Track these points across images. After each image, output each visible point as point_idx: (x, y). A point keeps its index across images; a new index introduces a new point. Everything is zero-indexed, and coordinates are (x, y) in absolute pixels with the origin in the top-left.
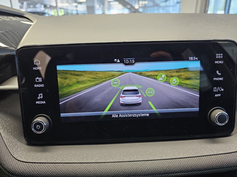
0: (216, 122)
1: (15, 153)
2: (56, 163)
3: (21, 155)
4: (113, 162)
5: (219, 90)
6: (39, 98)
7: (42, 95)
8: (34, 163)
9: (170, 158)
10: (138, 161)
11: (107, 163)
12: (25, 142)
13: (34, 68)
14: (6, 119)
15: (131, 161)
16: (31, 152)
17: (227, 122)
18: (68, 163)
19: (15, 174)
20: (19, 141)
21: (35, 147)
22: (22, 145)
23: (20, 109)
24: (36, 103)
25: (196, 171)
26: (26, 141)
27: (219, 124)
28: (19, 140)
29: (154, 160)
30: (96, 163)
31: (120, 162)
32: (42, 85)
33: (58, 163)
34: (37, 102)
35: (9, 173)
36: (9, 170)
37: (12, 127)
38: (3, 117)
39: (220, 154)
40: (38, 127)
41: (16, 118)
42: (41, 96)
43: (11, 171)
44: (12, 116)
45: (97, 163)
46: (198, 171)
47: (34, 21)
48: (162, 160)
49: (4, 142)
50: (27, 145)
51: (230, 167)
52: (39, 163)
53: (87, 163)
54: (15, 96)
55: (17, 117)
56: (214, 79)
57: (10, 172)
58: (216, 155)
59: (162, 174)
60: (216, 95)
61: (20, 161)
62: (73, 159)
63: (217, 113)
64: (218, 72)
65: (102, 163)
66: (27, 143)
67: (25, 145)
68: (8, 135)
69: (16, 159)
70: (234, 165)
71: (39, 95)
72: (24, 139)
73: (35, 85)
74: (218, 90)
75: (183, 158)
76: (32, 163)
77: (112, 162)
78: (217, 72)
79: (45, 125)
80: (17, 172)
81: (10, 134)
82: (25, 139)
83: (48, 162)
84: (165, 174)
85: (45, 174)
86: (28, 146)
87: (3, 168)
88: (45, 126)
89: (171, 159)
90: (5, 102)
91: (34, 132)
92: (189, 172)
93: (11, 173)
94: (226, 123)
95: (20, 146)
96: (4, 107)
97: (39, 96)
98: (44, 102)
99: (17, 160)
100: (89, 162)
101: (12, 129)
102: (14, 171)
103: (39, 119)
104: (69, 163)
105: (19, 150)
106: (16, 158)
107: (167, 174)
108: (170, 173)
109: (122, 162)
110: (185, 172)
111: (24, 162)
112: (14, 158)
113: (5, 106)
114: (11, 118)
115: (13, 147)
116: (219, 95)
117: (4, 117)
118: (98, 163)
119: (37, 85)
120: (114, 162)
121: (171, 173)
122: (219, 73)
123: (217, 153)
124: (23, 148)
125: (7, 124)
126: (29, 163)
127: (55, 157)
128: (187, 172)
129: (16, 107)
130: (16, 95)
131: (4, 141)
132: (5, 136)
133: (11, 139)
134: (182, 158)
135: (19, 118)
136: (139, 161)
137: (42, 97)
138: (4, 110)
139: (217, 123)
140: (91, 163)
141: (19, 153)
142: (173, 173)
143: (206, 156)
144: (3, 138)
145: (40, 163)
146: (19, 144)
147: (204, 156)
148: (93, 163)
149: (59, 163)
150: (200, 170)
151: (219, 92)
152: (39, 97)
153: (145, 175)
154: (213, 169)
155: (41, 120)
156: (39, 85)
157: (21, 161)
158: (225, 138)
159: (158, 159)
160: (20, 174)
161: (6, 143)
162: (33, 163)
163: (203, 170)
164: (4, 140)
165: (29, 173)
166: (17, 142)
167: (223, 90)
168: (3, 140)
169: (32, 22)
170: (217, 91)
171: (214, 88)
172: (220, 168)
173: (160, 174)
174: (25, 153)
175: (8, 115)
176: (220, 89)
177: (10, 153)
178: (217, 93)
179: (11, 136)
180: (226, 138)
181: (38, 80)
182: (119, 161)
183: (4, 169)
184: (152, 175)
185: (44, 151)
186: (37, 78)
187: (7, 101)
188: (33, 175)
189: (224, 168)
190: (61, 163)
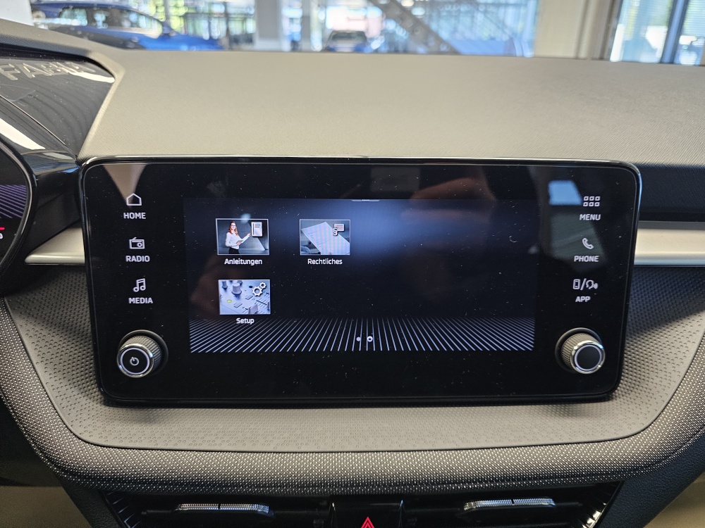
0: (572, 364)
1: (76, 424)
2: (179, 450)
3: (90, 429)
4: (316, 452)
5: (587, 286)
6: (136, 289)
7: (144, 282)
8: (125, 448)
9: (455, 447)
10: (377, 452)
11: (302, 453)
12: (99, 396)
13: (125, 215)
14: (49, 338)
15: (358, 452)
16: (116, 423)
17: (600, 366)
18: (207, 451)
19: (78, 472)
20: (84, 394)
21: (124, 410)
22: (92, 403)
23: (88, 316)
24: (128, 301)
25: (514, 480)
26: (99, 393)
27: (579, 369)
28: (85, 392)
29: (415, 451)
30: (274, 453)
31: (332, 452)
32: (146, 259)
33: (182, 451)
34: (131, 300)
35: (62, 470)
36: (63, 464)
37: (65, 358)
38: (41, 331)
39: (576, 443)
40: (135, 362)
41: (75, 337)
42: (141, 285)
43: (68, 465)
44: (65, 330)
45: (277, 453)
46: (519, 480)
47: (117, 72)
48: (435, 450)
49: (48, 396)
50: (104, 404)
51: (598, 474)
52: (136, 449)
53: (254, 452)
54: (71, 279)
55: (78, 334)
56: (575, 260)
57: (65, 468)
58: (566, 444)
59: (433, 484)
60: (578, 299)
61: (89, 443)
62: (218, 442)
63: (579, 342)
64: (587, 240)
65: (291, 453)
66: (104, 401)
67: (98, 405)
68: (57, 378)
69: (80, 439)
70: (606, 471)
71: (138, 282)
72: (95, 390)
73: (127, 257)
74: (585, 285)
75: (487, 448)
76: (118, 448)
77: (313, 453)
78: (585, 241)
79: (151, 355)
80: (81, 470)
81: (60, 375)
82: (100, 390)
83: (159, 447)
84: (438, 484)
85: (152, 476)
86: (107, 408)
87: (47, 457)
88: (151, 359)
89: (457, 450)
90: (45, 294)
91: (125, 373)
92: (497, 481)
93: (66, 472)
94: (598, 368)
95: (87, 406)
96: (42, 306)
97: (138, 285)
98: (150, 301)
99: (82, 440)
100: (257, 450)
101: (65, 364)
102: (74, 466)
103: (137, 343)
104: (209, 451)
105: (85, 416)
106: (79, 436)
107: (445, 483)
108: (451, 483)
109: (338, 452)
110: (486, 482)
111: (98, 445)
112: (74, 434)
113: (47, 304)
114: (63, 335)
115: (69, 407)
116: (587, 299)
117: (44, 334)
118: (279, 453)
119: (134, 257)
120: (318, 452)
121: (454, 483)
122: (589, 243)
123: (570, 441)
124: (93, 413)
125: (54, 350)
126: (112, 447)
127: (176, 435)
128: (492, 482)
129: (74, 308)
130: (75, 277)
131: (47, 394)
132: (49, 381)
133: (64, 388)
134: (484, 449)
135: (82, 336)
136: (379, 452)
137: (144, 286)
138: (43, 316)
139: (576, 366)
140: (263, 452)
141: (84, 424)
142: (459, 483)
143: (542, 445)
144: (45, 385)
145: (140, 449)
146: (84, 401)
147: (537, 446)
148: (268, 453)
149: (185, 451)
150: (524, 479)
151: (585, 292)
152: (138, 288)
153: (390, 485)
154: (555, 477)
155: (140, 346)
156: (138, 257)
157: (92, 444)
158: (595, 404)
159: (424, 448)
160: (89, 473)
161: (52, 399)
162: (122, 448)
163: (530, 479)
164: (48, 391)
165: (112, 473)
166: (80, 395)
167: (595, 286)
168: (45, 390)
169: (112, 75)
170: (582, 289)
171: (575, 281)
172: (572, 477)
173: (427, 484)
174: (99, 424)
175: (54, 327)
176: (590, 284)
177: (64, 424)
178: (580, 293)
179: (65, 382)
180: (599, 404)
181: (134, 244)
182: (331, 450)
183: (50, 460)
184: (409, 485)
185: (147, 420)
186: (134, 240)
187: (50, 292)
188: (123, 478)
189: (583, 475)
190: (190, 451)
